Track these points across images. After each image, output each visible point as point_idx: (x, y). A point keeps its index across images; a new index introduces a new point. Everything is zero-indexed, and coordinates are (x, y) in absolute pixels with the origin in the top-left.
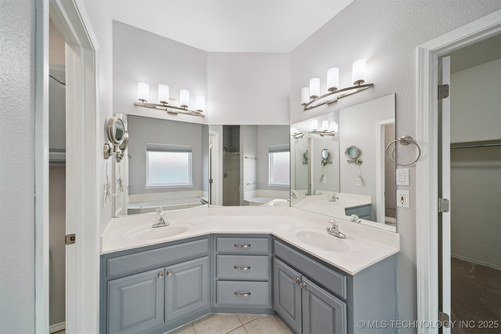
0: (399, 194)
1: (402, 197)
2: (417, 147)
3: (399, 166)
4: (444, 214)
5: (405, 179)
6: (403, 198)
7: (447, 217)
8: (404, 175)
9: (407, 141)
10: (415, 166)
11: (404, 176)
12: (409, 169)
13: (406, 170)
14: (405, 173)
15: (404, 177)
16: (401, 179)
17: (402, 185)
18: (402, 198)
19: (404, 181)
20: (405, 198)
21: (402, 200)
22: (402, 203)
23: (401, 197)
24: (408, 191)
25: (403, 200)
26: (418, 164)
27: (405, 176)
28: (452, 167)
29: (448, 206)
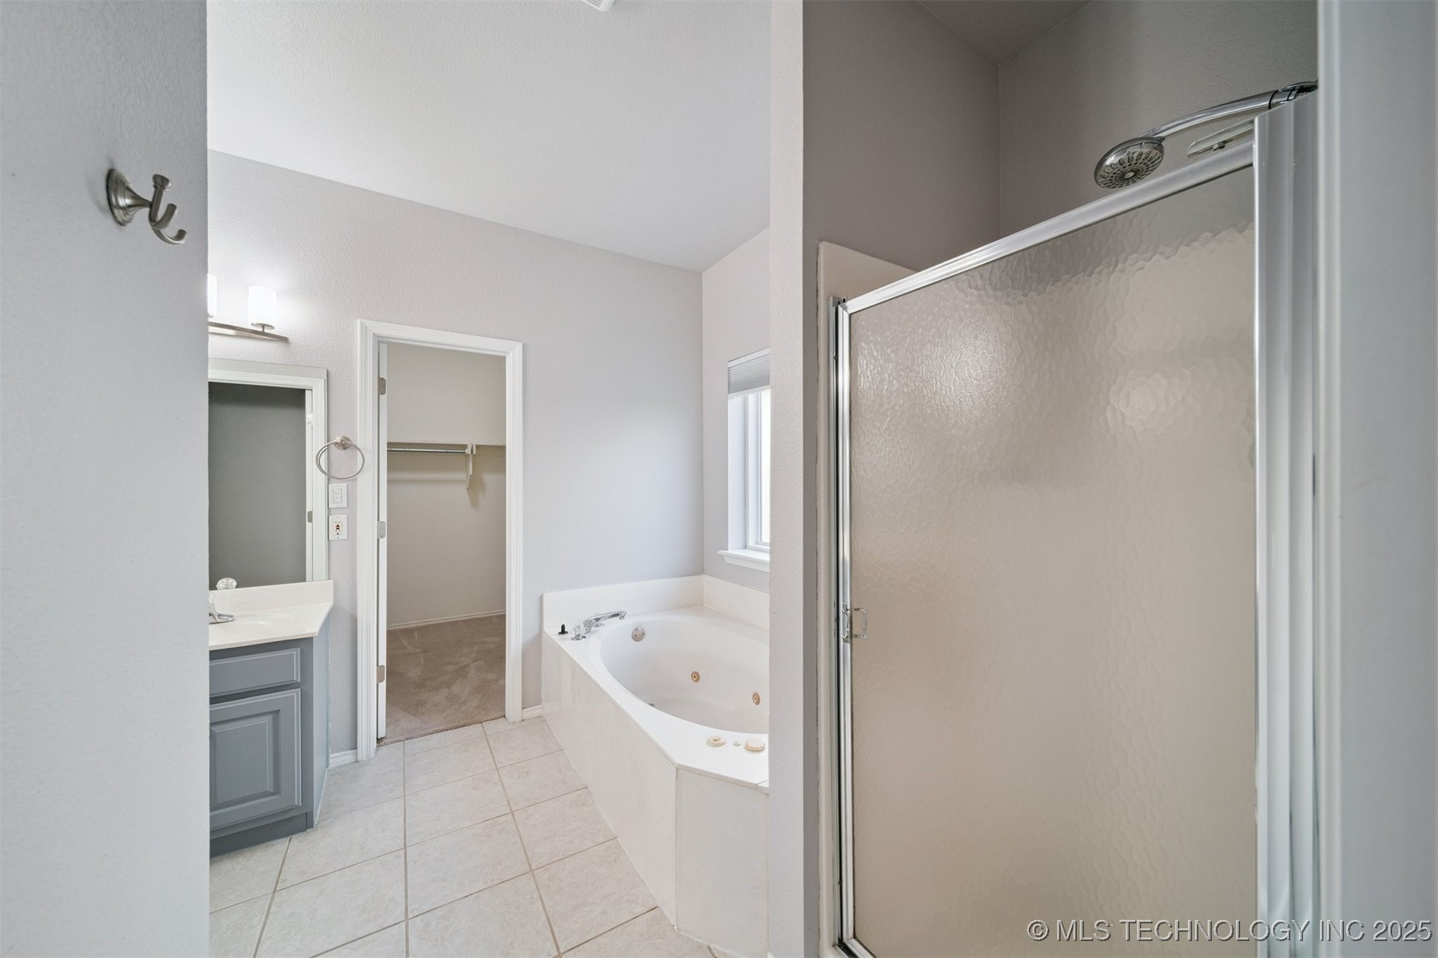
0: (333, 519)
2: (359, 452)
3: (333, 480)
4: (381, 540)
5: (341, 498)
6: (339, 526)
7: (384, 542)
8: (340, 492)
9: (345, 445)
10: (356, 479)
12: (347, 485)
13: (343, 485)
14: (341, 489)
15: (340, 495)
16: (336, 498)
17: (337, 507)
19: (340, 501)
20: (342, 526)
21: (337, 528)
22: (337, 533)
23: (336, 525)
24: (346, 516)
25: (339, 529)
26: (359, 477)
27: (342, 494)
28: (389, 481)
29: (384, 529)
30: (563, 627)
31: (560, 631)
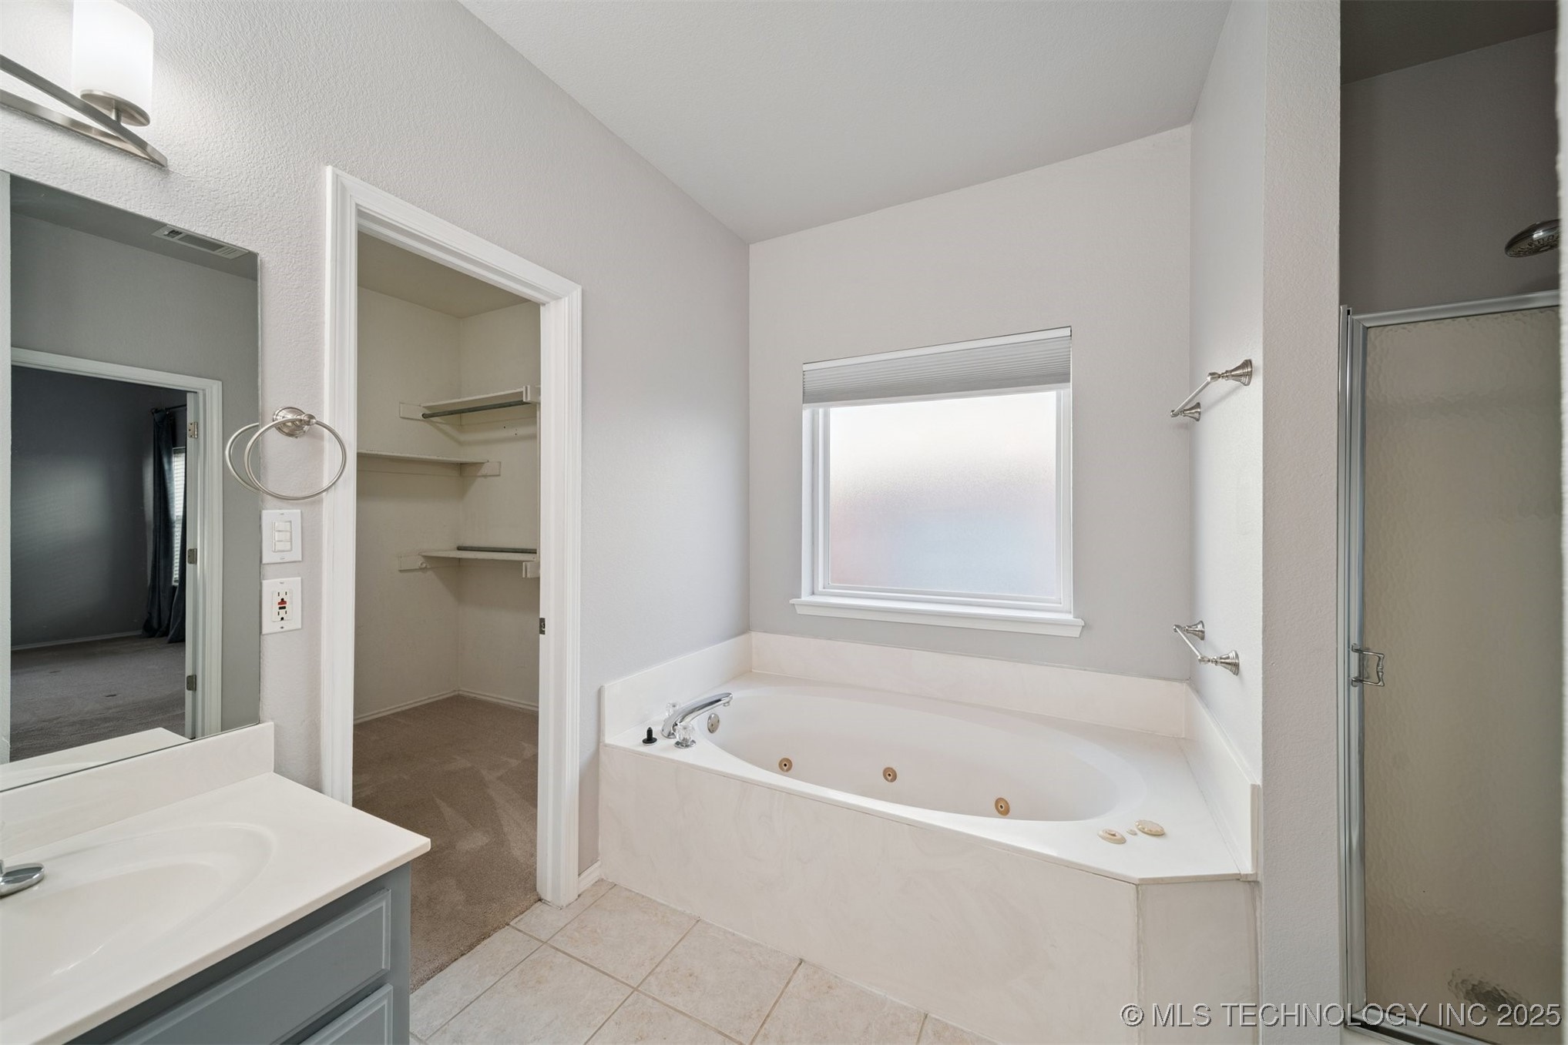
0: (272, 589)
1: (282, 599)
3: (268, 497)
5: (291, 542)
6: (285, 603)
8: (289, 529)
10: (321, 501)
11: (289, 534)
12: (301, 512)
13: (294, 513)
14: (290, 522)
15: (286, 536)
16: (278, 541)
17: (281, 561)
18: (283, 601)
19: (289, 548)
20: (292, 603)
21: (280, 608)
22: (282, 619)
23: (280, 601)
24: (300, 580)
25: (284, 608)
27: (291, 532)
30: (650, 732)
31: (646, 737)
